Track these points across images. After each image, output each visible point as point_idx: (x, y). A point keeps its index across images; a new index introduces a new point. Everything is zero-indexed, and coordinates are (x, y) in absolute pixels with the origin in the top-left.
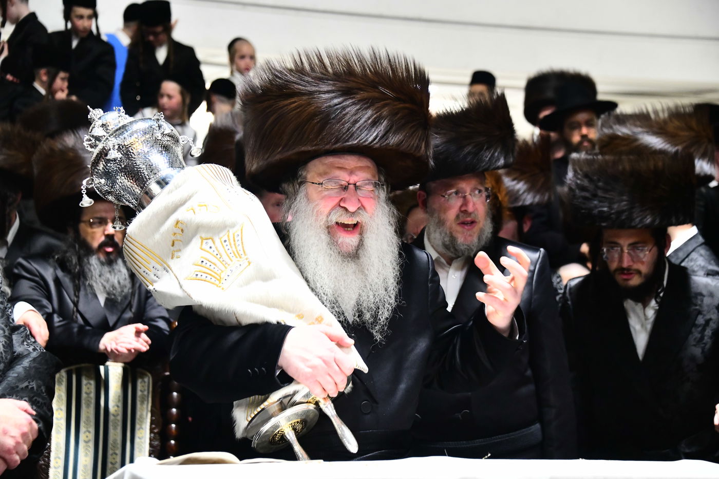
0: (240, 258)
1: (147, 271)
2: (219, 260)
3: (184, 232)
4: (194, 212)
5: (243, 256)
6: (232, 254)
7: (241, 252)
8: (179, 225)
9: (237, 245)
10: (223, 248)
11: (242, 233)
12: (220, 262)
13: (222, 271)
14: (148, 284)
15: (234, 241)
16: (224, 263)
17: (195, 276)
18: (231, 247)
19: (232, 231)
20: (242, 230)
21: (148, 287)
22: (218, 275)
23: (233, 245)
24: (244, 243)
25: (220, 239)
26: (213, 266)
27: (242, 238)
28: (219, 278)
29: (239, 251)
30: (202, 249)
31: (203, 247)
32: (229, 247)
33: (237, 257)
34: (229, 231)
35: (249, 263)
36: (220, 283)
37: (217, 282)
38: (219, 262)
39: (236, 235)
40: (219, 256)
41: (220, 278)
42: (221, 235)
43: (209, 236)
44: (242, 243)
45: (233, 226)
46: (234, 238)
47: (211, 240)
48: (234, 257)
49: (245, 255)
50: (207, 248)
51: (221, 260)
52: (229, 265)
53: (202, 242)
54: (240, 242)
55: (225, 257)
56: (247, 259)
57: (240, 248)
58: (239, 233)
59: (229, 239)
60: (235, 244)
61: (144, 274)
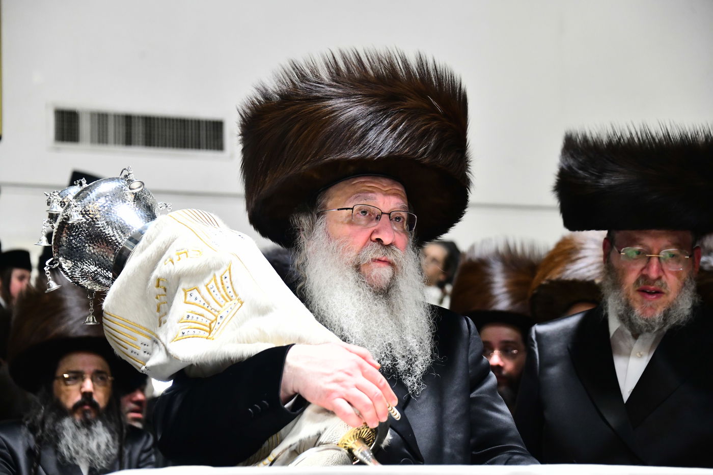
0: (231, 300)
1: (135, 350)
2: (207, 310)
3: (167, 290)
4: (173, 263)
5: (234, 297)
6: (222, 299)
7: (232, 294)
8: (161, 283)
9: (226, 287)
10: (210, 295)
11: (230, 273)
12: (209, 311)
13: (212, 322)
14: (140, 365)
15: (222, 284)
16: (213, 311)
17: (181, 334)
18: (219, 292)
19: (218, 274)
20: (230, 270)
21: (140, 368)
22: (206, 326)
23: (221, 289)
24: (233, 283)
25: (206, 286)
26: (200, 318)
27: (231, 280)
28: (208, 329)
29: (228, 293)
30: (186, 303)
31: (187, 300)
32: (217, 291)
33: (227, 301)
34: (215, 275)
35: (242, 303)
36: (210, 334)
37: (207, 334)
38: (207, 312)
39: (224, 277)
40: (206, 305)
41: (210, 328)
42: (206, 281)
43: (192, 285)
44: (232, 283)
45: (218, 267)
46: (222, 280)
47: (195, 290)
48: (224, 301)
49: (236, 295)
50: (192, 300)
51: (209, 308)
52: (218, 312)
53: (186, 295)
54: (229, 284)
55: (214, 305)
56: (238, 300)
57: (230, 289)
58: (227, 274)
59: (216, 284)
60: (223, 288)
61: (133, 355)
